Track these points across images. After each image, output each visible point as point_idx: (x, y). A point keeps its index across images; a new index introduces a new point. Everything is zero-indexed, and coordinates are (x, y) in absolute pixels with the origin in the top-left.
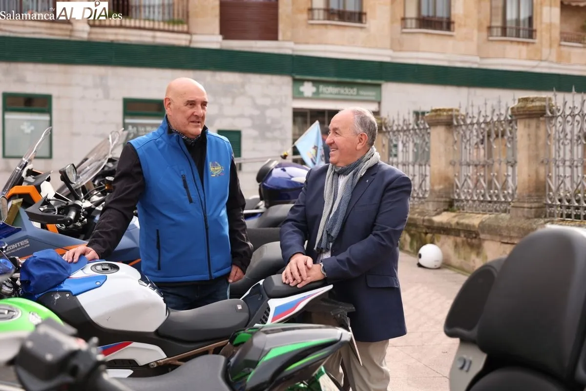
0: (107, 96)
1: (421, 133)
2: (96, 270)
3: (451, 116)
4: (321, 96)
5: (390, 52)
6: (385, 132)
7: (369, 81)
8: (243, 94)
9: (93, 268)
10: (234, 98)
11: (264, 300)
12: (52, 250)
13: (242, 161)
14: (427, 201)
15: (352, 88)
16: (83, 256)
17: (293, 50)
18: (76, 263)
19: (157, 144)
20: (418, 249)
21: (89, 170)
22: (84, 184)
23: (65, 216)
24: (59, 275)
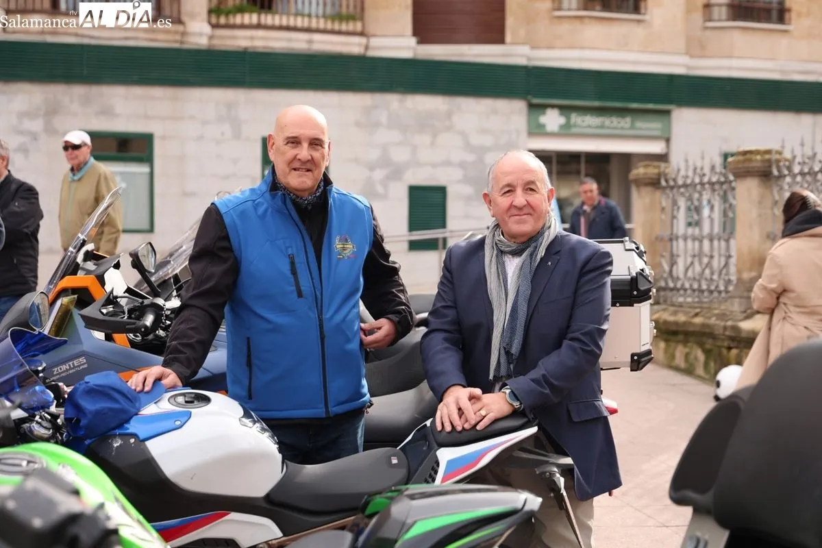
0: (237, 135)
1: (721, 188)
2: (175, 403)
3: (769, 161)
4: (574, 130)
5: (685, 60)
6: (664, 188)
7: (650, 106)
8: (449, 129)
9: (172, 400)
10: (435, 136)
11: (432, 449)
12: (112, 372)
13: (447, 235)
14: (731, 297)
15: (623, 117)
16: (159, 382)
17: (529, 59)
18: (148, 392)
19: (256, 207)
20: (716, 373)
21: (185, 251)
22: (177, 271)
23: (138, 322)
24: (123, 411)
